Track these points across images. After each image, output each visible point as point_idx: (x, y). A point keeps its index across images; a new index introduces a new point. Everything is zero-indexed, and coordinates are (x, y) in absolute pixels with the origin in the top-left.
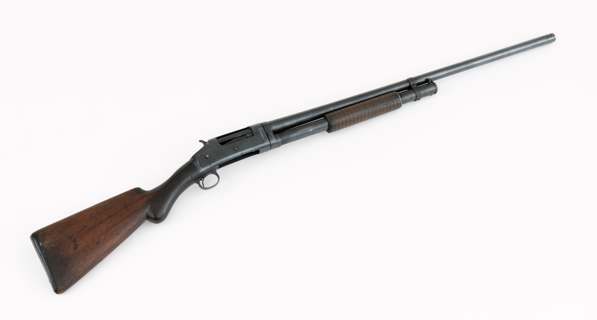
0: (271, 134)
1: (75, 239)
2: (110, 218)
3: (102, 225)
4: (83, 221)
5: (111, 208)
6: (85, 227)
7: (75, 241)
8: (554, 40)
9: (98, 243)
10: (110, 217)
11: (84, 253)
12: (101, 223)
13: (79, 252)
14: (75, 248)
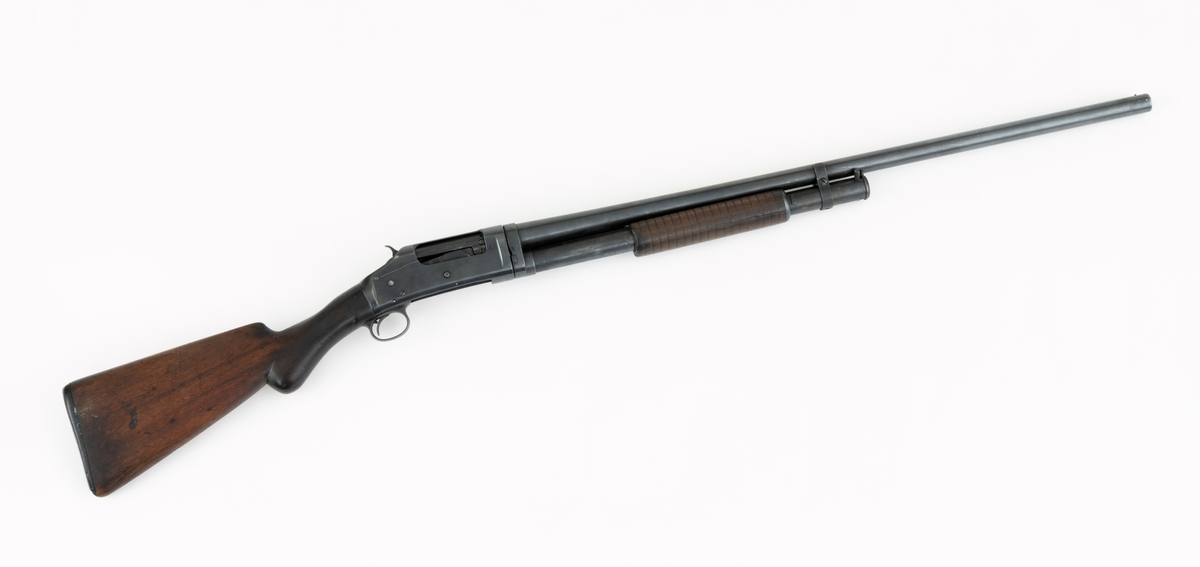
0: (519, 252)
1: (135, 408)
2: (200, 378)
3: (183, 390)
4: (152, 376)
5: (204, 359)
6: (154, 389)
7: (133, 413)
8: (1149, 108)
9: (172, 421)
10: (200, 376)
11: (146, 435)
12: (182, 385)
13: (139, 432)
14: (132, 425)
